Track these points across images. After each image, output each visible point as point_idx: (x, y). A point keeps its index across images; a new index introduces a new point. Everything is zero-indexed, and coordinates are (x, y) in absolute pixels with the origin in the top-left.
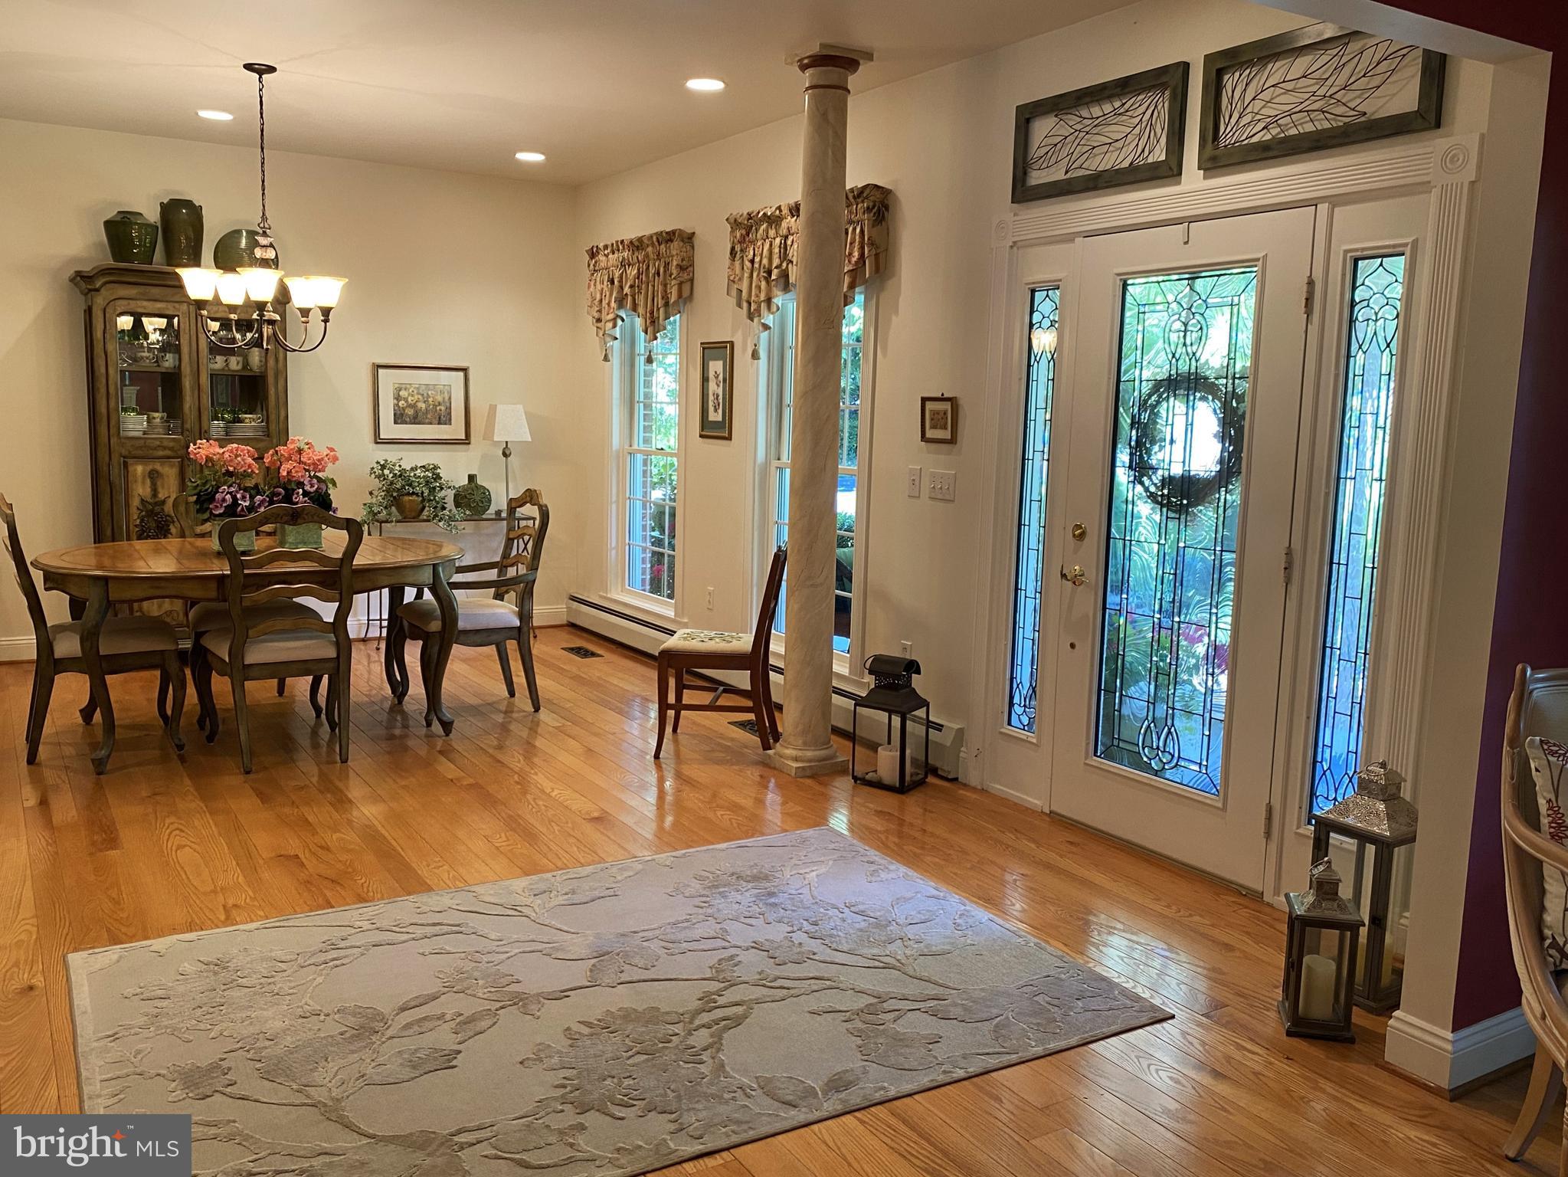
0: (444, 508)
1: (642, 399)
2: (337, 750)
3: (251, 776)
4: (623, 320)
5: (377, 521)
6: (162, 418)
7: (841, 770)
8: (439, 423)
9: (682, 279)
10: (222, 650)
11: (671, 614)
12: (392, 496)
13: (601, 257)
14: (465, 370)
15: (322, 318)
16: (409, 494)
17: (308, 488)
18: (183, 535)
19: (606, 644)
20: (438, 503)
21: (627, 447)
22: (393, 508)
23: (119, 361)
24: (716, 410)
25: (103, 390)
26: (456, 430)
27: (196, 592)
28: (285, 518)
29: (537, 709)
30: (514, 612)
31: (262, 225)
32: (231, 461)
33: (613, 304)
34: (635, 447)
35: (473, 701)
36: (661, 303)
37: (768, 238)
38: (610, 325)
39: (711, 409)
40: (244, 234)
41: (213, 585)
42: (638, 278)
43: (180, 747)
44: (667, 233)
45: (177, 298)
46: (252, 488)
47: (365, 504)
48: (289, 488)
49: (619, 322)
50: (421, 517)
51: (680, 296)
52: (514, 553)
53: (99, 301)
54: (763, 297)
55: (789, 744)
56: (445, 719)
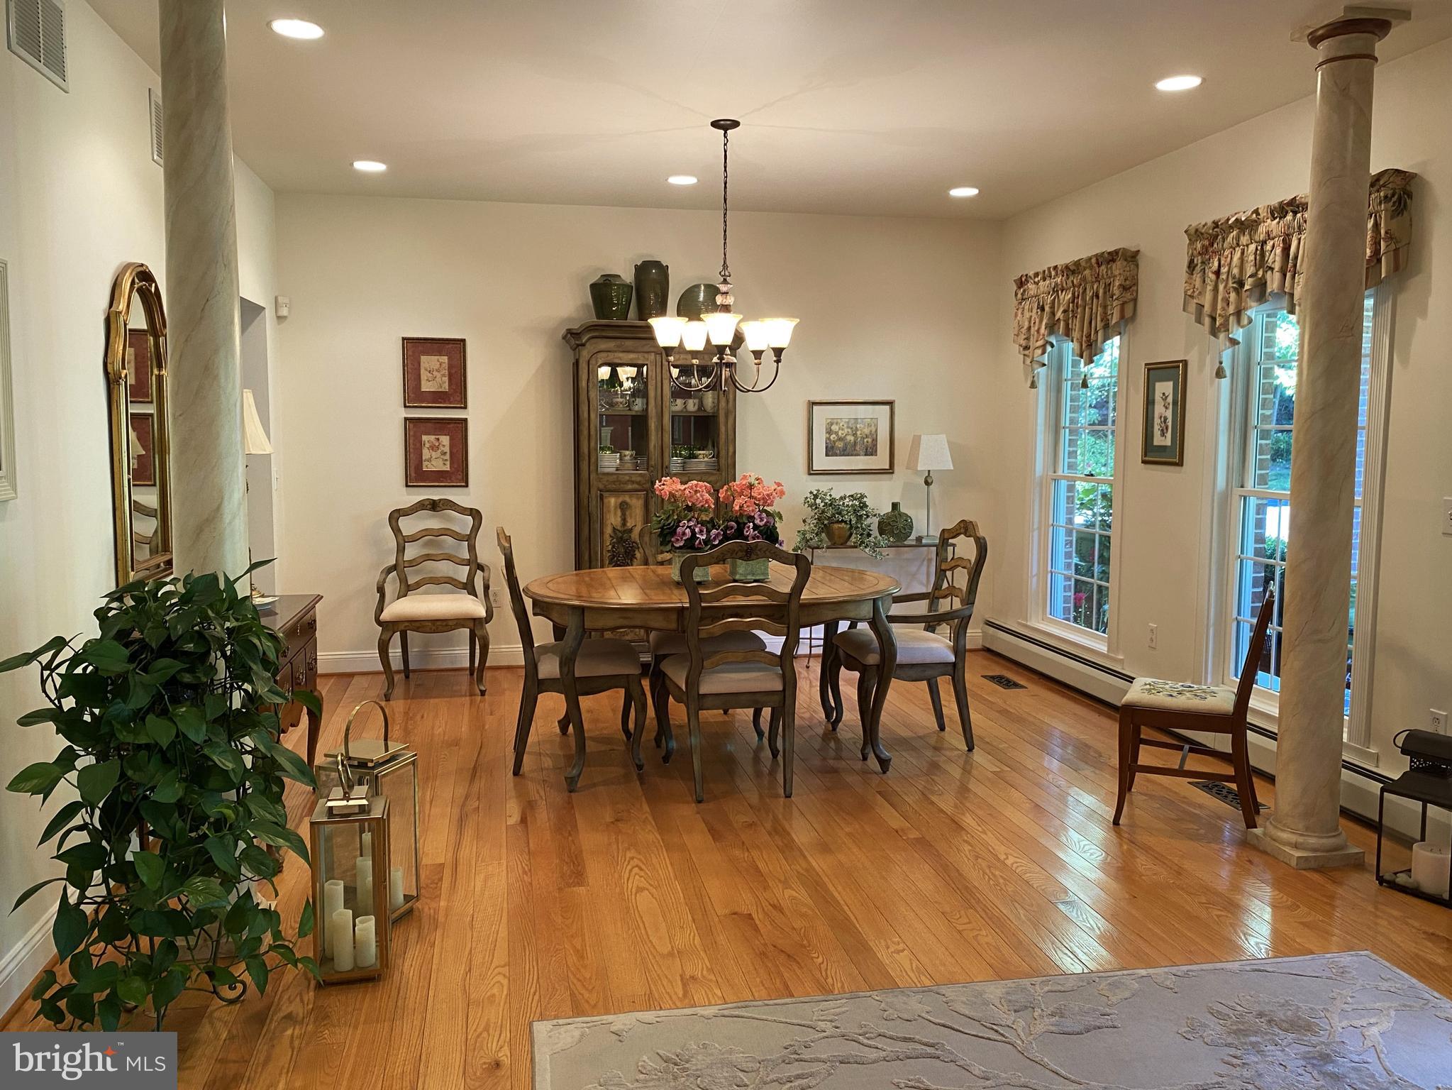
0: (869, 535)
1: (1067, 425)
2: (781, 781)
3: (702, 806)
4: (1052, 346)
5: (809, 547)
6: (632, 455)
7: (1357, 864)
8: (866, 455)
9: (1125, 299)
10: (679, 677)
11: (1104, 648)
12: (823, 523)
13: (1031, 286)
14: (890, 403)
15: (775, 359)
16: (838, 522)
17: (757, 522)
18: (646, 563)
19: (1025, 672)
20: (863, 529)
21: (1051, 473)
22: (823, 535)
23: (598, 407)
24: (1163, 434)
25: (586, 432)
26: (881, 461)
27: (658, 622)
28: (740, 554)
29: (971, 749)
30: (949, 647)
31: (723, 273)
32: (691, 497)
33: (1043, 330)
34: (1060, 473)
35: (905, 733)
36: (1099, 325)
37: (1238, 245)
38: (1039, 351)
39: (1157, 432)
40: (703, 288)
41: (674, 617)
42: (1073, 302)
43: (640, 767)
44: (1109, 253)
45: (646, 349)
46: (708, 522)
47: (799, 532)
48: (741, 521)
49: (1049, 349)
50: (849, 543)
51: (1122, 316)
52: (945, 585)
53: (585, 354)
54: (1232, 309)
55: (1284, 825)
56: (882, 756)
